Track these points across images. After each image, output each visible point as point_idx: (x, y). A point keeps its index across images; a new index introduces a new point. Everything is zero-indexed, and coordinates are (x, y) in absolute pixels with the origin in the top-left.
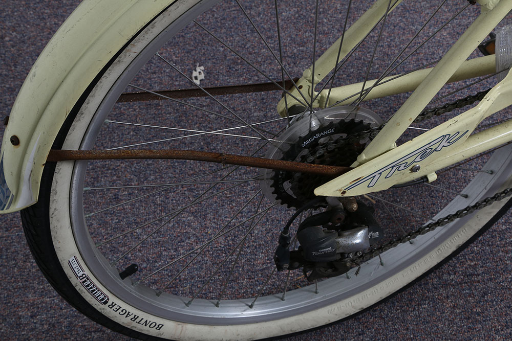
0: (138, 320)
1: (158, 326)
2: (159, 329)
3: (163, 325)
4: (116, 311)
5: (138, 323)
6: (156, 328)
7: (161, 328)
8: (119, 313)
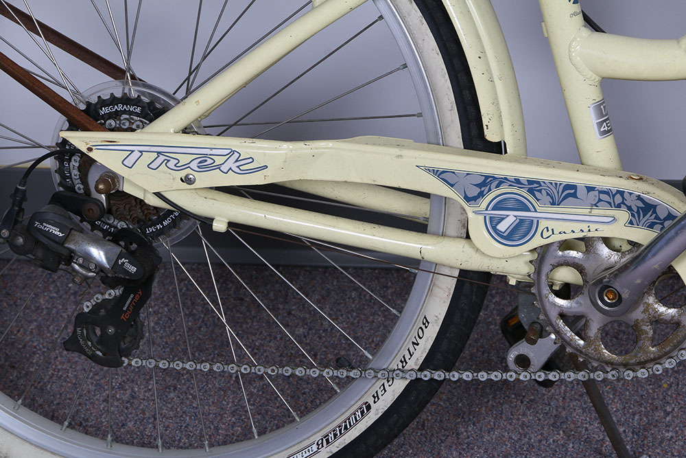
0: (407, 356)
1: (424, 324)
2: (428, 323)
3: (425, 317)
4: (385, 391)
5: (411, 356)
6: (426, 327)
7: (427, 321)
8: (390, 386)
